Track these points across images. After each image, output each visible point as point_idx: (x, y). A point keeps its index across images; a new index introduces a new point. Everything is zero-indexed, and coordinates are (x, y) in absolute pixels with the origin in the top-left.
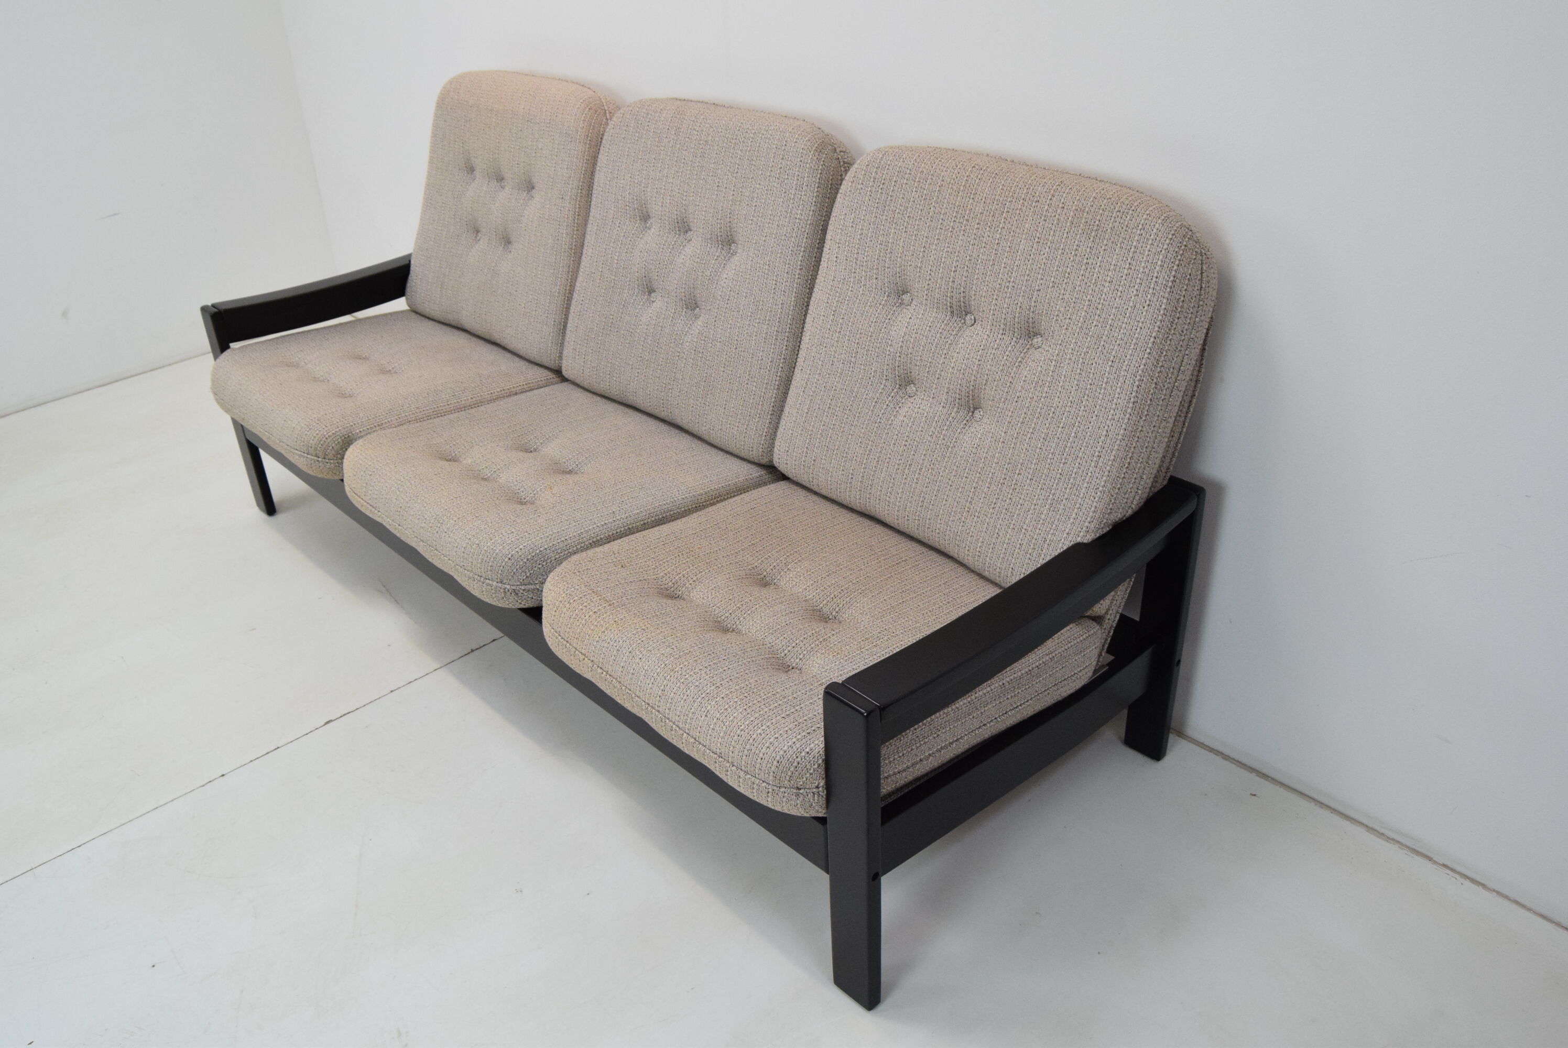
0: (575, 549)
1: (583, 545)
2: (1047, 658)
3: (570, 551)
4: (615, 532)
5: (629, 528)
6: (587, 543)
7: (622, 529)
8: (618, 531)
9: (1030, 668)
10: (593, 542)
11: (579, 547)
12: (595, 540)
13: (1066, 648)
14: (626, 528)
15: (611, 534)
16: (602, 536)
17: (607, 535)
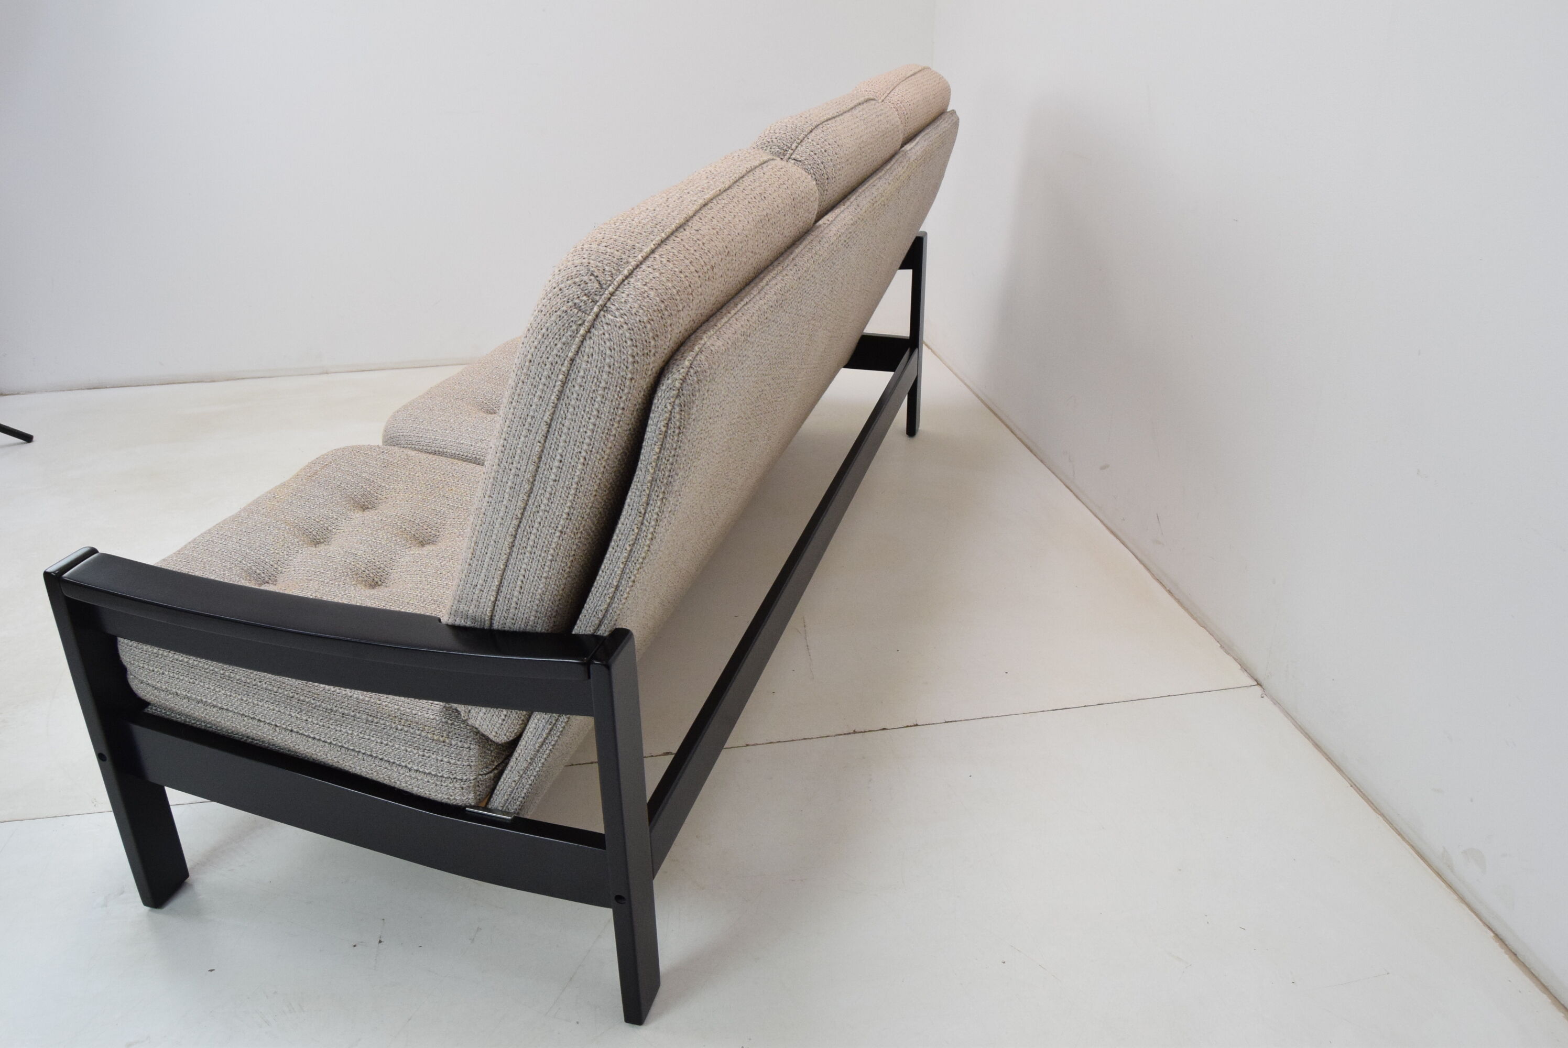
0: (421, 447)
1: (429, 448)
2: (364, 717)
3: (417, 447)
4: (462, 454)
5: (476, 458)
6: (433, 449)
7: (470, 455)
8: (466, 454)
9: (335, 709)
10: (439, 451)
11: (425, 448)
12: (441, 450)
13: (400, 727)
14: (474, 456)
15: (458, 453)
16: (449, 451)
17: (453, 452)
